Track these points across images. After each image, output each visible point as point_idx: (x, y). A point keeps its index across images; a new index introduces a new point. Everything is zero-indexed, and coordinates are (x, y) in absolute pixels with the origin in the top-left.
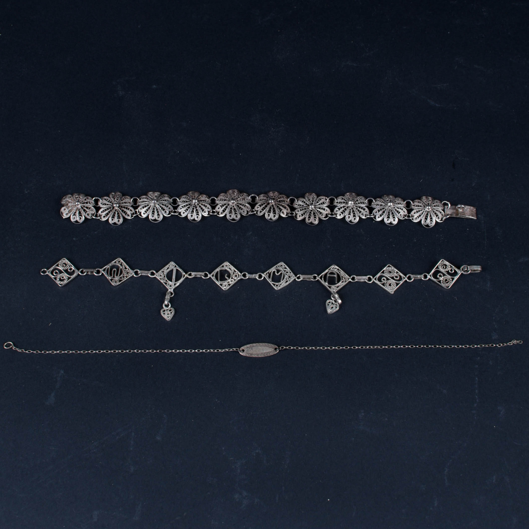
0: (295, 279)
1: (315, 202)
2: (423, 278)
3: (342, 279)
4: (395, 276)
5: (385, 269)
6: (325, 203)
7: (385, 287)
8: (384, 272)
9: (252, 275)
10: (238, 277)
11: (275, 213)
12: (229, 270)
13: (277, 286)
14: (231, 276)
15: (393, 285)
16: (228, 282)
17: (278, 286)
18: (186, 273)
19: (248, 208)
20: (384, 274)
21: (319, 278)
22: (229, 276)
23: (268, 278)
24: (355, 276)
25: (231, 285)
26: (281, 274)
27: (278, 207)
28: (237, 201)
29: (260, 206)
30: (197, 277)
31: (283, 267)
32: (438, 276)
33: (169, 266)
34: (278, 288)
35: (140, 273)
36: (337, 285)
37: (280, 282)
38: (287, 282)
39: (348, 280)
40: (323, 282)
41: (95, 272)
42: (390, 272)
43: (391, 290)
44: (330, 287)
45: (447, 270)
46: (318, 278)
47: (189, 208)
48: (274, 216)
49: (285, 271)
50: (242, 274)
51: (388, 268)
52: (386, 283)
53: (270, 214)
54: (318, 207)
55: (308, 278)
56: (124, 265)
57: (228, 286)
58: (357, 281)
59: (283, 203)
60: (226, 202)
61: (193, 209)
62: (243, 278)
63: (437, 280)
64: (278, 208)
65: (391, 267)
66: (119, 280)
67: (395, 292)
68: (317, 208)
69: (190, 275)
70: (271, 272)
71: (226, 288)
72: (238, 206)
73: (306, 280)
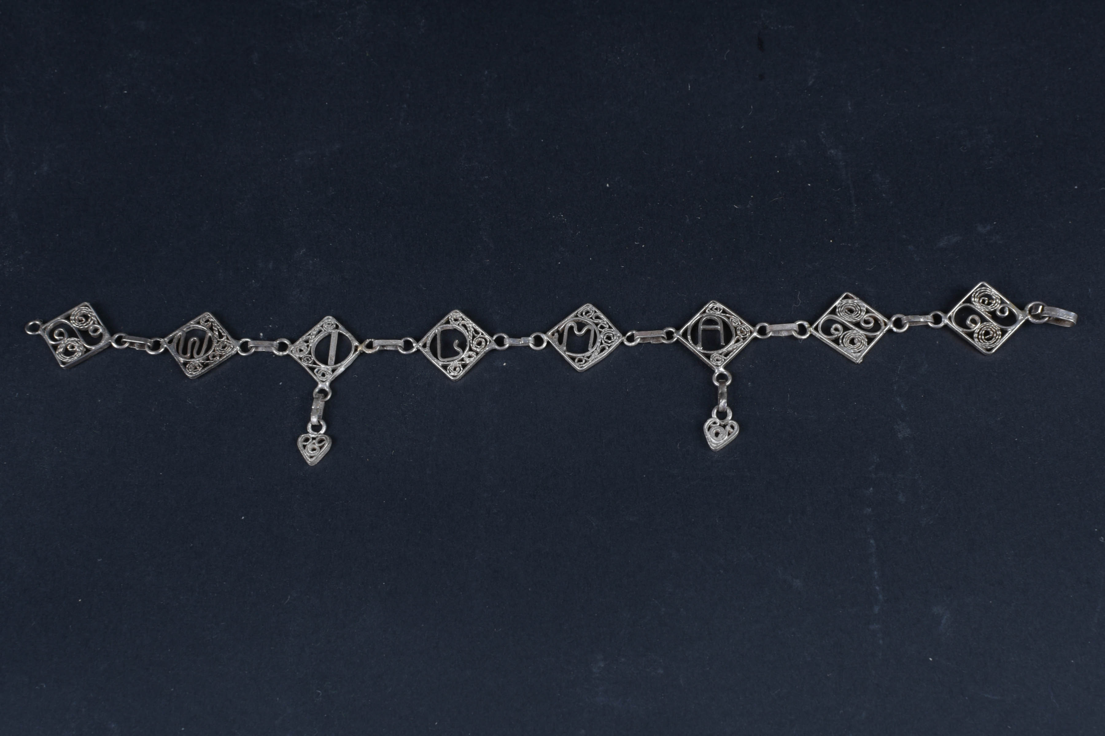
0: (622, 343)
2: (931, 322)
3: (736, 335)
4: (863, 320)
5: (839, 304)
7: (841, 347)
8: (837, 310)
9: (519, 339)
10: (485, 347)
12: (462, 329)
13: (580, 360)
14: (468, 344)
15: (859, 341)
16: (462, 360)
17: (584, 361)
18: (361, 342)
20: (837, 315)
21: (680, 336)
22: (463, 345)
23: (557, 343)
24: (766, 324)
25: (469, 367)
26: (588, 331)
30: (387, 350)
31: (592, 314)
32: (968, 322)
33: (322, 326)
34: (584, 365)
35: (252, 347)
36: (725, 350)
37: (588, 351)
38: (603, 350)
39: (750, 336)
40: (689, 344)
41: (149, 347)
42: (851, 311)
43: (854, 355)
44: (708, 357)
45: (990, 308)
46: (677, 336)
49: (597, 324)
50: (495, 337)
51: (845, 301)
52: (842, 336)
55: (653, 338)
56: (216, 329)
57: (460, 370)
58: (771, 336)
62: (497, 347)
63: (965, 330)
65: (852, 298)
66: (202, 364)
67: (865, 357)
69: (370, 346)
70: (563, 330)
71: (456, 374)
73: (650, 343)
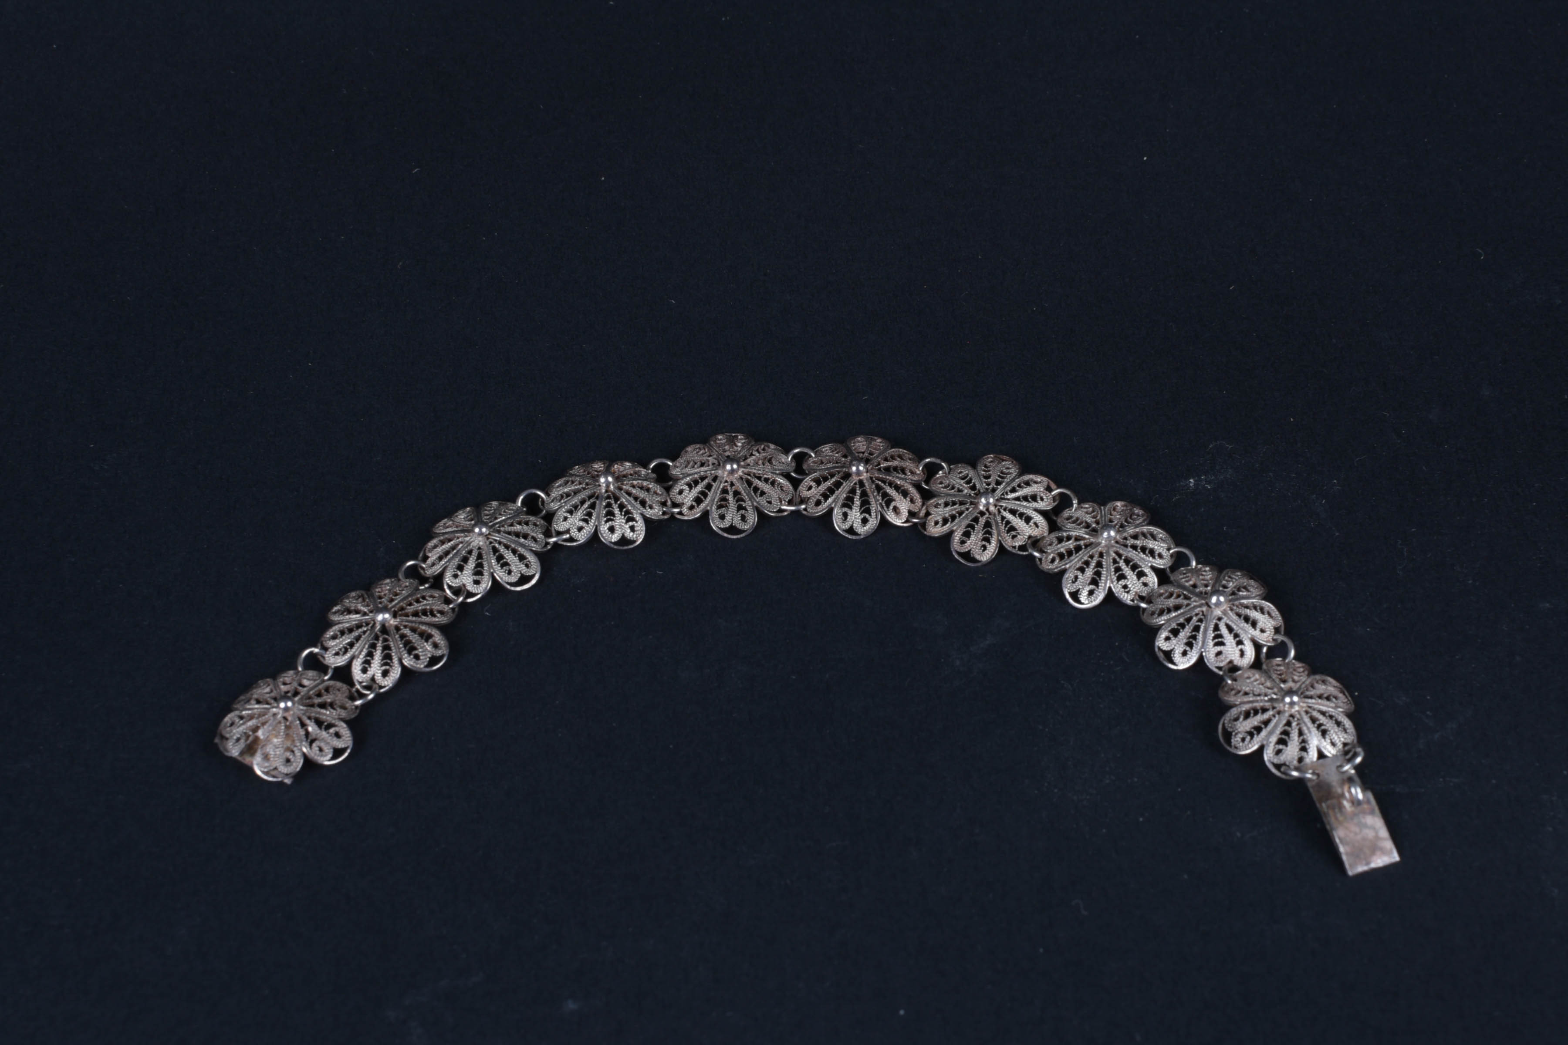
1: (1005, 488)
6: (1039, 499)
11: (868, 511)
19: (782, 490)
27: (879, 488)
28: (744, 467)
29: (818, 482)
47: (593, 506)
48: (865, 521)
53: (849, 511)
54: (1009, 506)
59: (898, 477)
60: (706, 471)
61: (609, 505)
64: (878, 492)
68: (1005, 510)
72: (749, 483)
